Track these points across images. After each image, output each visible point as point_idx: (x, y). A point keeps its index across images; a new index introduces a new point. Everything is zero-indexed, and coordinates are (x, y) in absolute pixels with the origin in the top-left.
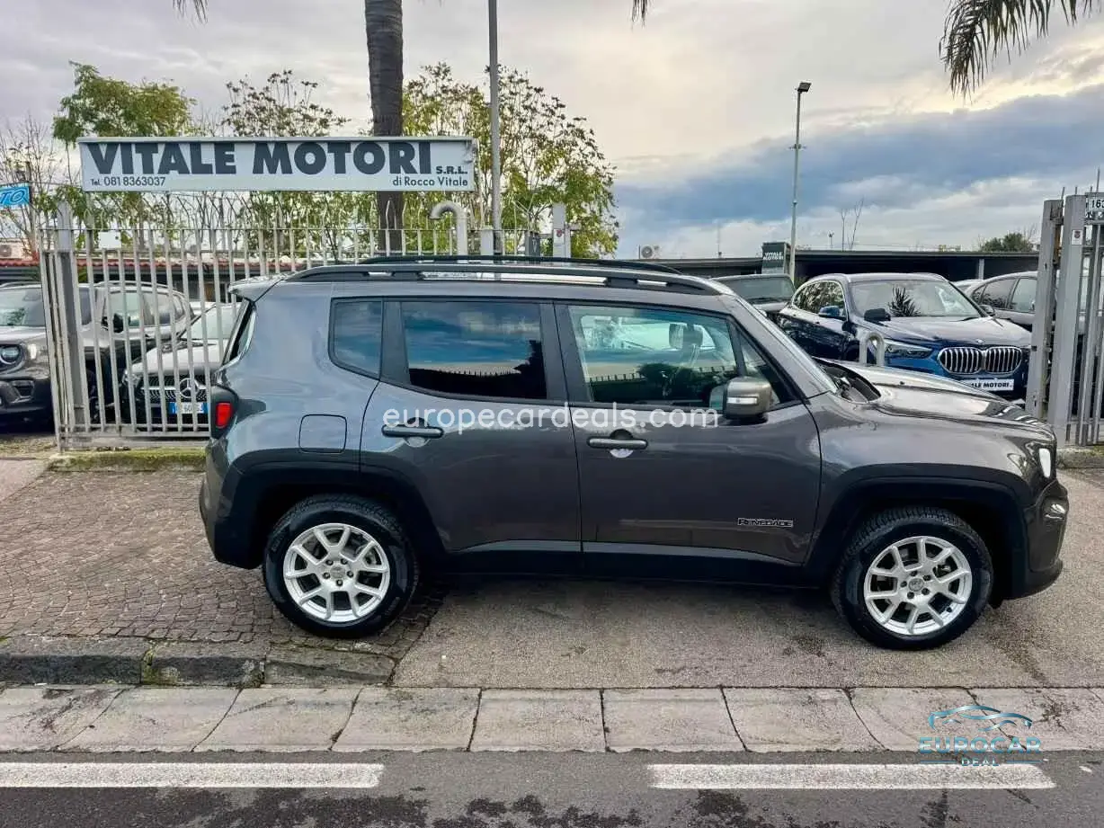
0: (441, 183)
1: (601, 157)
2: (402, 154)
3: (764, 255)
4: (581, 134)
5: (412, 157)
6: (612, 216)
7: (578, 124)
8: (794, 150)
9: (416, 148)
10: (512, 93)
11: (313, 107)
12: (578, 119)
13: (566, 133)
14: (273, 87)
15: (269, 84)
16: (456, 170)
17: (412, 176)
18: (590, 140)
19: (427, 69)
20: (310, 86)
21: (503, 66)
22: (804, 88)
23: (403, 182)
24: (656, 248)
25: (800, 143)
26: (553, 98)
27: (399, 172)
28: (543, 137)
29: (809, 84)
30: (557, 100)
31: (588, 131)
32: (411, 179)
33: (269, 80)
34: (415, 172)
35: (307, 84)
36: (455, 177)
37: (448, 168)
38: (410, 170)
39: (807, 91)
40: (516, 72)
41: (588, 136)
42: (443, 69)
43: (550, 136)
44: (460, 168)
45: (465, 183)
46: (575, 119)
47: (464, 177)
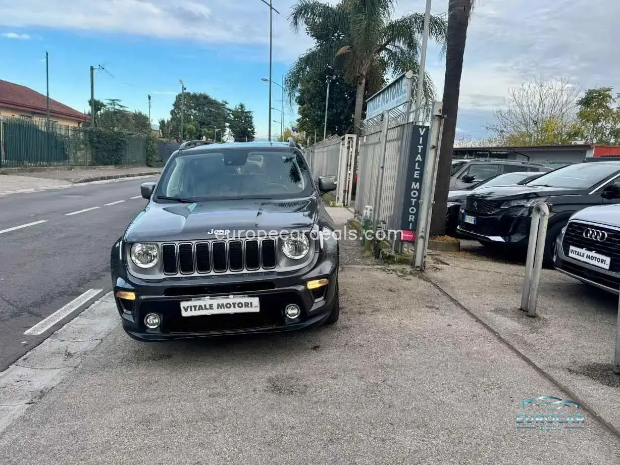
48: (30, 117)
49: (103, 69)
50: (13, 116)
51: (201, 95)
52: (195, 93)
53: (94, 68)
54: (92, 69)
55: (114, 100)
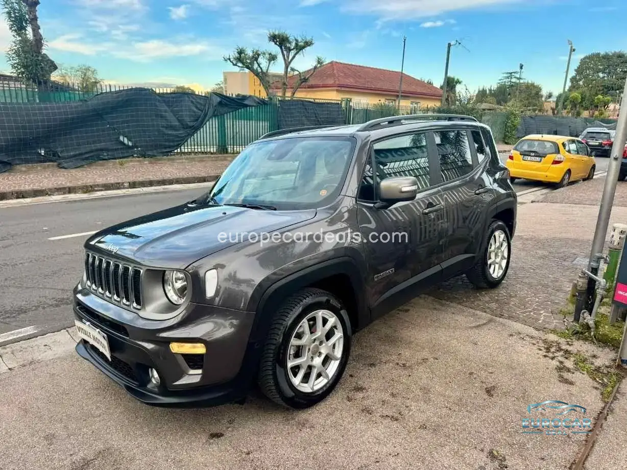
48: (395, 100)
49: (460, 43)
50: (380, 100)
51: (614, 55)
52: (606, 53)
53: (452, 44)
54: (449, 45)
55: (511, 73)
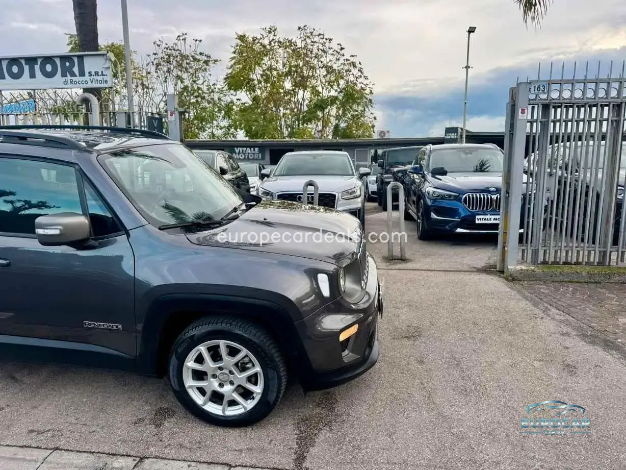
0: (92, 82)
1: (366, 78)
2: (68, 64)
3: (446, 135)
4: (354, 64)
5: (74, 66)
6: (372, 114)
7: (352, 59)
8: (466, 69)
9: (76, 60)
10: (312, 42)
11: (201, 54)
12: (352, 56)
13: (344, 64)
14: (179, 43)
15: (176, 42)
16: (100, 74)
17: (74, 79)
18: (360, 68)
19: (263, 29)
20: (198, 42)
21: (308, 26)
22: (471, 30)
23: (69, 83)
24: (388, 132)
25: (469, 65)
26: (338, 44)
27: (67, 76)
28: (331, 67)
29: (475, 28)
30: (341, 45)
31: (358, 63)
32: (74, 81)
33: (177, 39)
34: (76, 76)
35: (196, 40)
36: (100, 78)
37: (95, 72)
38: (73, 75)
39: (473, 32)
40: (314, 29)
41: (359, 66)
42: (273, 29)
43: (335, 67)
44: (102, 72)
45: (106, 82)
46: (351, 56)
47: (105, 78)
